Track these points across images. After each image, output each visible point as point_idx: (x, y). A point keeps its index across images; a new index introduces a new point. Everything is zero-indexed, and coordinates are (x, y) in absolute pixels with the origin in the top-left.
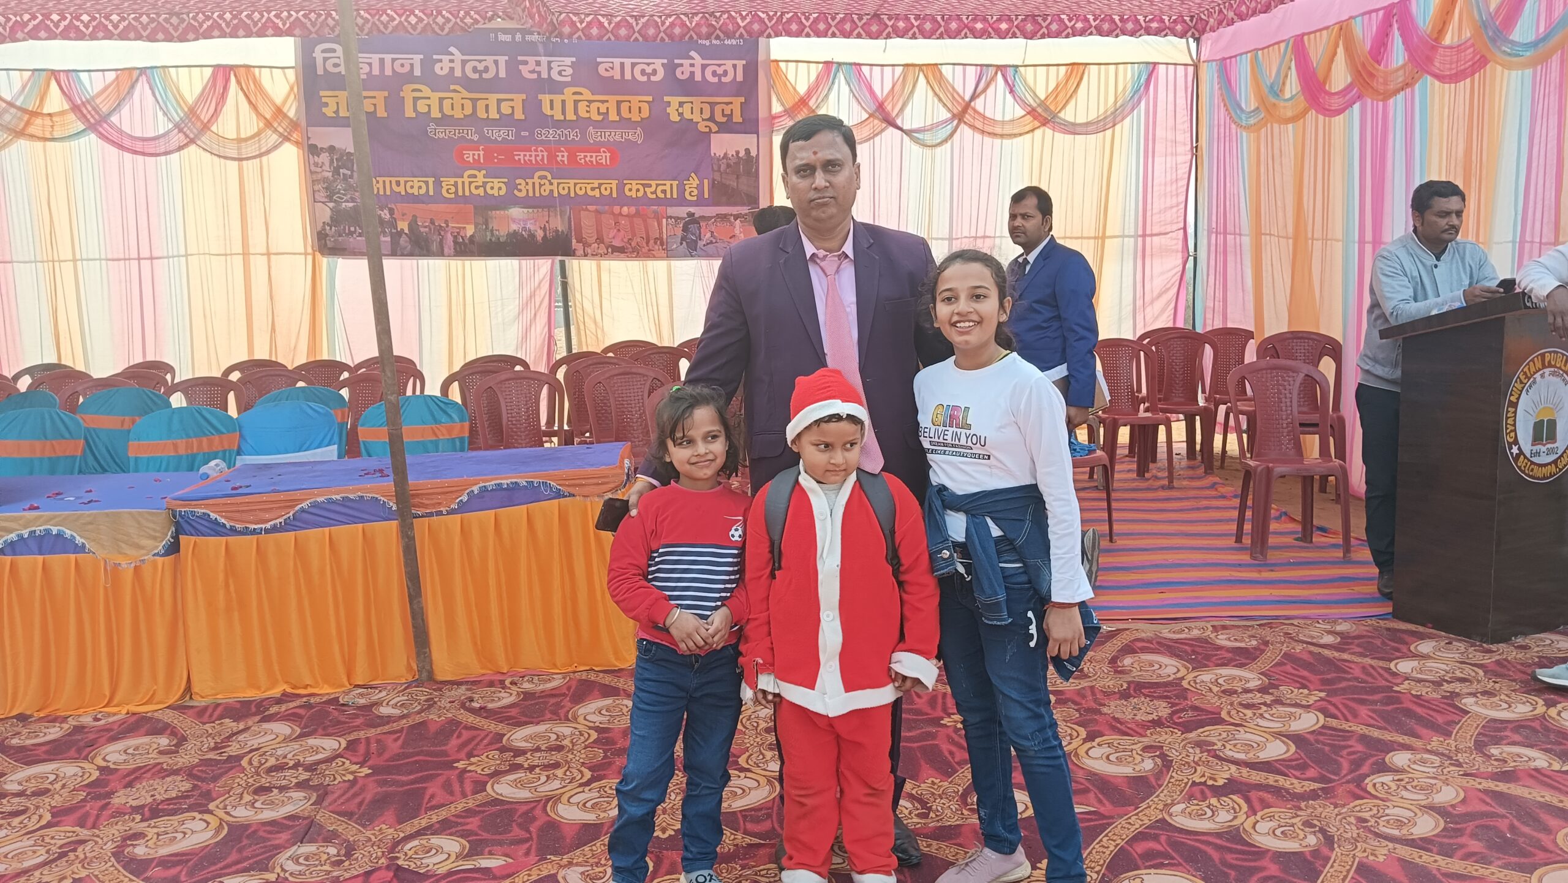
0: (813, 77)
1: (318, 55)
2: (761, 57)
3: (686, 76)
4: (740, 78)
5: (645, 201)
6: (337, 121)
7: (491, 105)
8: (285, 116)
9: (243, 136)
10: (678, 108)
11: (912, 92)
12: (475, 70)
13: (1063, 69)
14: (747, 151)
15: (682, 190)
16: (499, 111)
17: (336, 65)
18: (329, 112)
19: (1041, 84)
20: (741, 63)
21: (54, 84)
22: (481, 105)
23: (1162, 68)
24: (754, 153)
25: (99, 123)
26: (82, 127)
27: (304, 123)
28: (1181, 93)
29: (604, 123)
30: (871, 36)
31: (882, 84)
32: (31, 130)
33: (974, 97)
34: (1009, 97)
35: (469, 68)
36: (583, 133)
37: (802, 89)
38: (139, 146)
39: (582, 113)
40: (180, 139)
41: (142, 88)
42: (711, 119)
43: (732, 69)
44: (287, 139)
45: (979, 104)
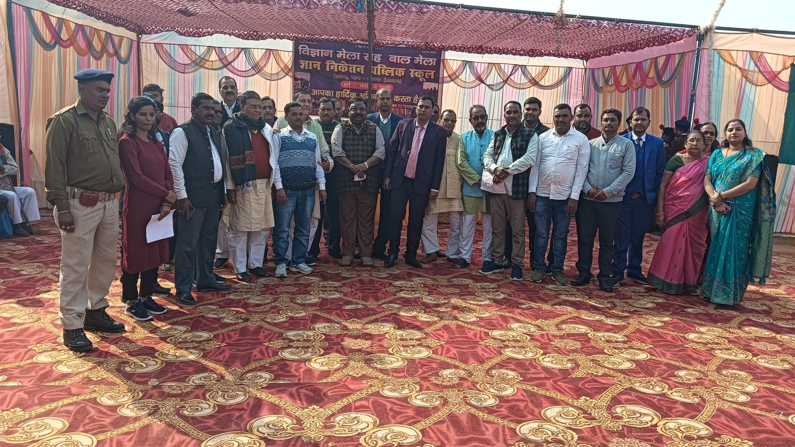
0: (458, 65)
1: (300, 48)
2: (442, 58)
3: (417, 62)
4: (434, 64)
5: (400, 102)
6: (304, 70)
7: (353, 69)
8: (288, 67)
9: (273, 73)
10: (413, 73)
11: (490, 72)
12: (350, 56)
13: (541, 68)
14: (435, 88)
15: (412, 99)
16: (356, 71)
17: (305, 52)
18: (302, 67)
19: (534, 72)
20: (435, 59)
21: (214, 51)
22: (350, 68)
23: (574, 69)
24: (437, 89)
25: (227, 65)
26: (222, 66)
27: (293, 70)
28: (580, 78)
29: (390, 77)
30: (478, 53)
31: (480, 69)
32: (205, 66)
33: (510, 75)
34: (523, 75)
35: (348, 55)
36: (383, 80)
37: (454, 69)
38: (239, 73)
39: (383, 73)
40: (254, 72)
41: (242, 54)
42: (424, 77)
43: (432, 61)
44: (287, 74)
45: (512, 77)
